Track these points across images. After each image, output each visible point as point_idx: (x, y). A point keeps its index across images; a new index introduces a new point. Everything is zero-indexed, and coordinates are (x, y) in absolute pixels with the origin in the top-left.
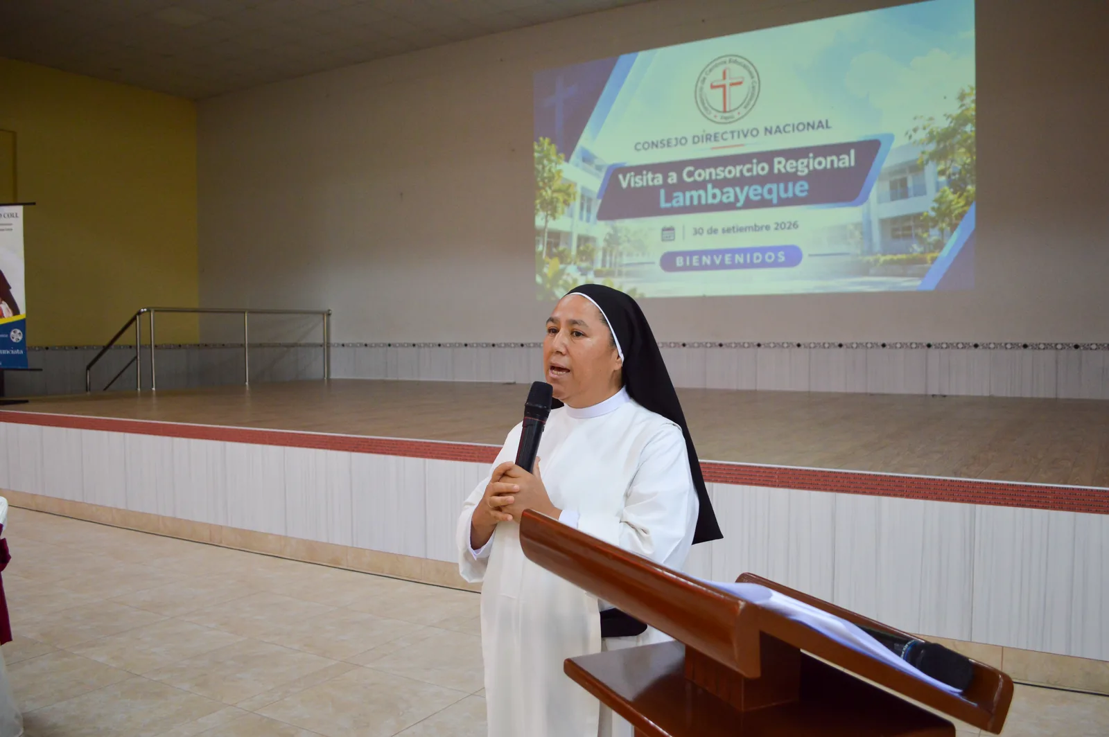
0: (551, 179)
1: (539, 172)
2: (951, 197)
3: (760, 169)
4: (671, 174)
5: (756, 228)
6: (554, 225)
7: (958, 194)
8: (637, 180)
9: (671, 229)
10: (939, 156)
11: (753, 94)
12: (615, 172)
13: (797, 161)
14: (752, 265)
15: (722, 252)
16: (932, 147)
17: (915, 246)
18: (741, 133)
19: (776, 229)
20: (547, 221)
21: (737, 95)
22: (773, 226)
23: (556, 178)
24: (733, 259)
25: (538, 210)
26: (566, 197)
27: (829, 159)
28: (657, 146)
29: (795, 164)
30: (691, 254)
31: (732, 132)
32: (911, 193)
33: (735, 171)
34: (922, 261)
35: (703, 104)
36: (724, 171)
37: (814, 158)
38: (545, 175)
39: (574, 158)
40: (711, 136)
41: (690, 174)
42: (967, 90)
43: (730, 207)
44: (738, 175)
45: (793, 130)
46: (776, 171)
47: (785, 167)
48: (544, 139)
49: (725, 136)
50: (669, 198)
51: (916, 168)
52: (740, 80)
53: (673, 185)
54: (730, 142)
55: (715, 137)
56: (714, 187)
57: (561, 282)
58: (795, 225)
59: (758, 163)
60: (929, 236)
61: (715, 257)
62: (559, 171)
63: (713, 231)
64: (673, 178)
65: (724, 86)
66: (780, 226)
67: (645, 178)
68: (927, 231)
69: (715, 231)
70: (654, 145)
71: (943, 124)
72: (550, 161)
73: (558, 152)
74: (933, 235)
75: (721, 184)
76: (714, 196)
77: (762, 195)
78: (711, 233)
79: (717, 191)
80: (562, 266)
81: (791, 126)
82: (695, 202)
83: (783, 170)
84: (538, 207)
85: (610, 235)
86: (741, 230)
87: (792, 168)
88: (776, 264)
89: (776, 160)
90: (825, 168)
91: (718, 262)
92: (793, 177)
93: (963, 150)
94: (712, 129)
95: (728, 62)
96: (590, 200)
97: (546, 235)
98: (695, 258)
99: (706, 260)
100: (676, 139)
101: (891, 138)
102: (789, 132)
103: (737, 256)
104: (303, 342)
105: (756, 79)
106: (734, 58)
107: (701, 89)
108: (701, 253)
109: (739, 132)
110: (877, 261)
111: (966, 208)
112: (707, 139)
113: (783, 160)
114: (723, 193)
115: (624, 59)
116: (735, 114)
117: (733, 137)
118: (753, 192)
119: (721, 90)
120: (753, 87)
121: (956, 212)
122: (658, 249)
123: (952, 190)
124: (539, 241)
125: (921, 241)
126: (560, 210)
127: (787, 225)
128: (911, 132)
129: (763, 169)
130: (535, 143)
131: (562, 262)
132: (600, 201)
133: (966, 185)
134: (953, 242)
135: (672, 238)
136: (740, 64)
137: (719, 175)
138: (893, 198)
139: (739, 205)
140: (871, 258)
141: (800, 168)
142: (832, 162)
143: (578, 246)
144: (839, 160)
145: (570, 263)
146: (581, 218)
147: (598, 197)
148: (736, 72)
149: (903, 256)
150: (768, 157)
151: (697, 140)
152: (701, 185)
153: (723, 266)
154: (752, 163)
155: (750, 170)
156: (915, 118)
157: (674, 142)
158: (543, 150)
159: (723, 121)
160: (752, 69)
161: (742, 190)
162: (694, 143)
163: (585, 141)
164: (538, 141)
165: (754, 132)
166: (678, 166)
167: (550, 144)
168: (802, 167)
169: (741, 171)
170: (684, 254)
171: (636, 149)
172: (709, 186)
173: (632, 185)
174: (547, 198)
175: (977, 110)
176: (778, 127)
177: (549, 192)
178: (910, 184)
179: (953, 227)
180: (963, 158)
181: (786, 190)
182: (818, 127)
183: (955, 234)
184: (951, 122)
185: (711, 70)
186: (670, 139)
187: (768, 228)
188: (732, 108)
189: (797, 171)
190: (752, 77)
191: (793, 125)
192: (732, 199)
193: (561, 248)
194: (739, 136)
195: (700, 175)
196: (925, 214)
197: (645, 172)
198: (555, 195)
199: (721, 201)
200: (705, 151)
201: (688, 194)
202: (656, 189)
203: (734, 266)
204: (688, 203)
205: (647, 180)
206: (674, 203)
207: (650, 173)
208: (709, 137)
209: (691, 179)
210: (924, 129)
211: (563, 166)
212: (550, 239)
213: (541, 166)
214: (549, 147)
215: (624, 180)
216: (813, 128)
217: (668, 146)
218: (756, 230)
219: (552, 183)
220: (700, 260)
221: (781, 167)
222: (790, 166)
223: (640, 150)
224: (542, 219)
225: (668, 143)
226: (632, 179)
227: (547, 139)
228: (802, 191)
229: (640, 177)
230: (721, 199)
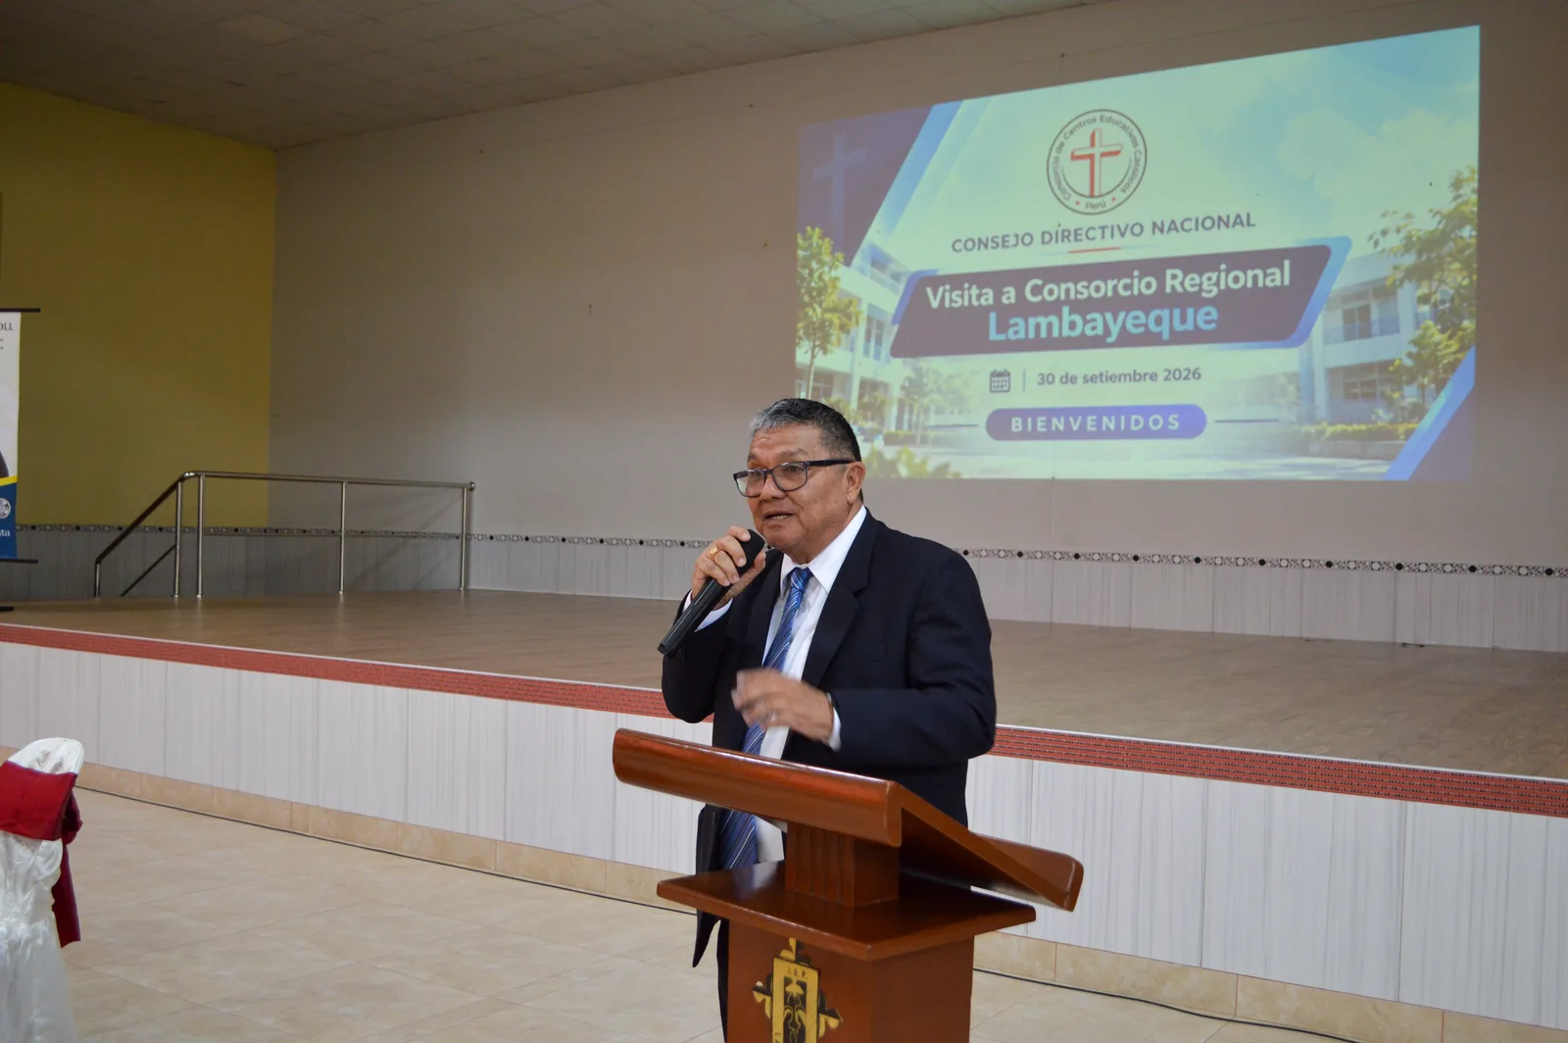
0: (822, 291)
1: (803, 279)
2: (1438, 337)
3: (1145, 286)
4: (1006, 289)
5: (1136, 377)
6: (824, 362)
7: (1448, 333)
8: (954, 297)
9: (1005, 374)
10: (1418, 273)
11: (1134, 174)
12: (921, 284)
13: (1201, 275)
14: (1128, 434)
15: (1084, 412)
16: (1409, 260)
17: (1381, 412)
18: (1116, 229)
19: (1166, 379)
20: (813, 356)
21: (1111, 172)
22: (1162, 375)
23: (830, 291)
24: (1099, 423)
25: (800, 338)
26: (845, 320)
27: (1250, 274)
28: (986, 246)
29: (1197, 280)
30: (1034, 413)
31: (1103, 228)
32: (1375, 328)
33: (1106, 288)
34: (1391, 435)
35: (1059, 182)
36: (1088, 287)
37: (1228, 272)
38: (813, 284)
39: (857, 260)
40: (1070, 233)
41: (1037, 291)
42: (1466, 174)
43: (1097, 342)
44: (1110, 293)
45: (1197, 229)
46: (1168, 290)
47: (1182, 284)
48: (813, 229)
49: (1091, 234)
50: (1003, 327)
51: (1384, 291)
52: (1118, 148)
53: (1010, 304)
54: (1098, 243)
55: (1076, 235)
56: (1072, 311)
58: (1196, 374)
59: (1141, 277)
60: (1403, 397)
61: (1071, 420)
62: (836, 279)
63: (1070, 379)
64: (1010, 296)
65: (1091, 157)
66: (1173, 375)
67: (966, 293)
68: (1400, 389)
69: (1073, 380)
70: (982, 243)
71: (1427, 224)
72: (821, 263)
73: (832, 252)
74: (1410, 395)
75: (1082, 307)
76: (1072, 326)
77: (1146, 325)
78: (1067, 382)
79: (1077, 318)
81: (1193, 223)
82: (1043, 334)
83: (1179, 289)
84: (801, 333)
85: (909, 379)
86: (1112, 378)
87: (1193, 286)
88: (1165, 434)
89: (1169, 273)
90: (1244, 287)
91: (1075, 428)
92: (1194, 300)
93: (1457, 266)
94: (1072, 222)
95: (1098, 120)
96: (881, 325)
97: (812, 376)
98: (1041, 420)
99: (1058, 424)
100: (1017, 236)
101: (1346, 243)
102: (1190, 230)
103: (1105, 419)
104: (429, 530)
105: (1141, 147)
106: (1108, 115)
107: (1057, 159)
108: (1050, 413)
109: (1113, 228)
110: (1321, 433)
111: (1460, 356)
112: (1063, 237)
113: (1179, 273)
114: (1086, 322)
115: (938, 110)
116: (1107, 199)
117: (1103, 237)
118: (1133, 321)
119: (1087, 162)
120: (1137, 161)
121: (1446, 361)
122: (982, 405)
123: (1439, 327)
124: (800, 385)
125: (1390, 403)
126: (833, 339)
127: (1184, 374)
128: (1378, 236)
129: (1148, 286)
130: (799, 236)
132: (896, 328)
133: (1461, 319)
134: (1439, 408)
135: (1006, 388)
136: (1117, 123)
137: (1081, 293)
138: (1349, 335)
139: (1110, 340)
140: (1312, 429)
141: (1205, 287)
142: (1255, 277)
143: (861, 396)
144: (1266, 276)
146: (866, 352)
147: (894, 322)
148: (1111, 135)
149: (1363, 427)
150: (1155, 267)
151: (1047, 238)
152: (1054, 308)
153: (1083, 434)
154: (1132, 277)
155: (1127, 287)
156: (1384, 215)
157: (1012, 240)
158: (811, 245)
159: (1090, 210)
160: (1136, 133)
161: (1115, 317)
162: (1043, 242)
163: (875, 235)
164: (804, 232)
165: (1135, 229)
166: (1018, 277)
167: (822, 237)
168: (1209, 284)
169: (1115, 288)
170: (1024, 413)
171: (955, 250)
172: (1066, 310)
173: (947, 305)
174: (815, 320)
175: (1481, 203)
176: (1173, 222)
177: (819, 310)
178: (1375, 315)
179: (1441, 385)
180: (1457, 278)
181: (1183, 321)
182: (1235, 223)
183: (1444, 395)
184: (1440, 222)
185: (1071, 132)
186: (1008, 236)
187: (1153, 377)
188: (1104, 191)
189: (1201, 290)
190: (1135, 145)
191: (1197, 220)
192: (1100, 331)
193: (835, 398)
194: (1112, 236)
195: (1051, 292)
196: (1397, 362)
197: (966, 286)
198: (828, 316)
199: (1083, 334)
200: (1059, 255)
201: (1032, 321)
202: (984, 311)
203: (1102, 434)
204: (1032, 335)
205: (970, 297)
206: (1011, 334)
207: (974, 287)
208: (1066, 234)
209: (1038, 299)
210: (1398, 231)
211: (841, 271)
212: (817, 385)
213: (807, 271)
214: (820, 242)
215: (935, 296)
216: (1227, 225)
217: (1003, 246)
218: (1135, 380)
219: (823, 298)
220: (1048, 423)
221: (1177, 283)
222: (1190, 283)
223: (960, 251)
224: (806, 352)
225: (1004, 241)
226: (947, 295)
227: (817, 230)
228: (1208, 322)
229: (959, 293)
230: (1083, 331)
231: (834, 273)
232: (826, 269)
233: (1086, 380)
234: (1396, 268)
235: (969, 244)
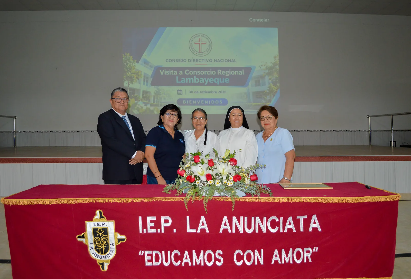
0: (131, 68)
1: (125, 66)
2: (273, 87)
3: (213, 73)
5: (212, 92)
6: (131, 86)
7: (275, 86)
9: (181, 91)
10: (269, 74)
11: (209, 49)
12: (158, 69)
13: (225, 71)
14: (211, 105)
15: (201, 99)
16: (267, 71)
17: (263, 101)
18: (206, 60)
19: (219, 93)
20: (129, 84)
21: (204, 48)
23: (133, 69)
24: (204, 102)
25: (125, 80)
26: (137, 76)
29: (225, 72)
30: (189, 99)
31: (203, 60)
32: (261, 84)
33: (204, 73)
35: (192, 49)
36: (200, 72)
37: (231, 71)
38: (128, 67)
39: (140, 62)
40: (195, 60)
41: (188, 72)
42: (276, 56)
43: (203, 84)
44: (205, 74)
45: (224, 62)
46: (218, 74)
47: (221, 73)
48: (127, 53)
49: (200, 61)
50: (180, 80)
51: (262, 77)
52: (205, 43)
53: (181, 75)
54: (202, 63)
55: (197, 60)
56: (196, 78)
57: (136, 108)
58: (225, 92)
59: (212, 71)
61: (198, 101)
63: (196, 92)
64: (181, 73)
65: (199, 44)
66: (220, 92)
67: (170, 72)
68: (266, 96)
69: (198, 92)
70: (173, 61)
71: (270, 65)
73: (133, 59)
74: (268, 98)
75: (199, 77)
76: (197, 80)
77: (214, 81)
78: (196, 93)
80: (136, 102)
81: (223, 60)
82: (190, 82)
83: (221, 74)
85: (156, 91)
86: (206, 92)
87: (224, 73)
88: (219, 104)
89: (218, 70)
91: (199, 103)
92: (224, 77)
93: (276, 73)
94: (196, 58)
95: (200, 36)
96: (147, 78)
98: (190, 101)
99: (195, 102)
101: (255, 67)
102: (222, 62)
103: (205, 101)
105: (211, 43)
106: (203, 35)
107: (191, 43)
108: (192, 100)
109: (205, 60)
110: (252, 105)
111: (277, 90)
112: (193, 61)
113: (221, 71)
114: (200, 80)
115: (161, 29)
117: (203, 61)
118: (211, 80)
120: (210, 46)
121: (274, 91)
122: (176, 97)
123: (273, 85)
125: (265, 99)
126: (135, 80)
127: (223, 92)
128: (261, 66)
129: (214, 73)
130: (123, 55)
131: (136, 100)
132: (152, 79)
133: (277, 83)
135: (181, 94)
136: (205, 37)
137: (198, 73)
138: (256, 85)
139: (206, 84)
140: (250, 104)
141: (226, 74)
142: (237, 73)
143: (143, 95)
144: (239, 73)
145: (140, 101)
146: (144, 84)
147: (151, 77)
148: (204, 40)
149: (260, 104)
150: (215, 69)
151: (190, 60)
152: (192, 76)
154: (210, 71)
155: (209, 73)
156: (262, 62)
157: (181, 61)
158: (126, 57)
159: (199, 55)
160: (209, 40)
161: (207, 79)
162: (189, 62)
163: (145, 56)
164: (125, 54)
165: (210, 60)
166: (183, 69)
167: (130, 55)
168: (227, 73)
169: (206, 73)
170: (186, 100)
171: (166, 61)
172: (195, 77)
173: (165, 74)
174: (129, 75)
175: (279, 61)
176: (218, 60)
177: (130, 74)
178: (261, 82)
179: (274, 96)
180: (276, 75)
181: (222, 81)
182: (232, 61)
183: (275, 98)
184: (272, 64)
185: (194, 38)
186: (180, 59)
187: (216, 92)
188: (203, 52)
189: (225, 74)
190: (209, 42)
191: (224, 60)
192: (203, 82)
193: (135, 95)
194: (205, 61)
195: (191, 73)
196: (266, 91)
197: (170, 70)
198: (133, 75)
199: (199, 82)
200: (193, 65)
201: (187, 79)
202: (175, 76)
203: (204, 104)
204: (187, 82)
205: (171, 72)
206: (182, 81)
207: (172, 70)
208: (194, 60)
209: (188, 74)
210: (265, 66)
211: (136, 64)
212: (130, 91)
213: (126, 64)
214: (129, 57)
215: (162, 72)
216: (230, 61)
217: (179, 62)
218: (212, 93)
219: (131, 70)
220: (192, 102)
221: (220, 73)
222: (223, 73)
223: (168, 62)
224: (127, 83)
225: (179, 61)
226: (165, 72)
227: (128, 54)
228: (228, 81)
229: (168, 71)
230: (199, 81)
231: (134, 65)
232: (131, 63)
233: (201, 92)
234: (264, 73)
235: (170, 61)
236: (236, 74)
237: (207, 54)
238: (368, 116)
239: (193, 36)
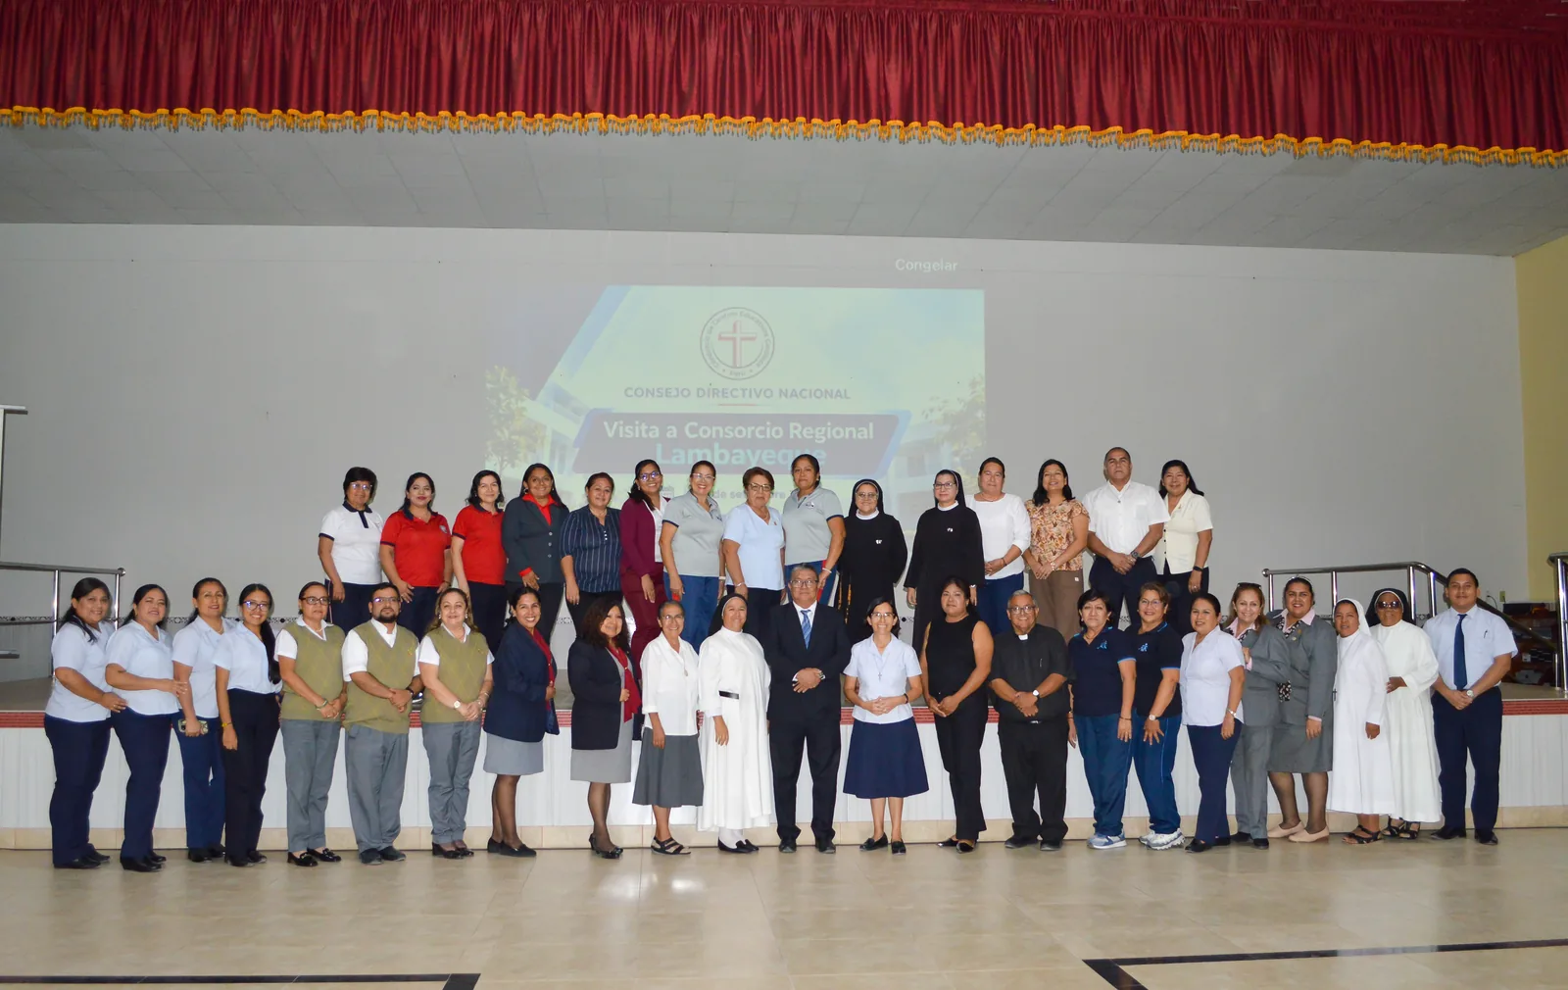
0: (510, 417)
1: (491, 407)
3: (774, 432)
4: (669, 427)
6: (512, 473)
8: (627, 430)
10: (952, 437)
11: (765, 355)
12: (597, 419)
13: (814, 428)
16: (947, 428)
18: (753, 392)
21: (748, 352)
23: (517, 417)
25: (489, 454)
26: (530, 442)
27: (848, 430)
28: (653, 394)
29: (812, 431)
31: (744, 390)
32: (927, 470)
33: (747, 432)
35: (709, 355)
36: (733, 431)
37: (832, 427)
38: (501, 411)
39: (542, 393)
40: (719, 391)
41: (693, 430)
42: (978, 379)
44: (749, 436)
45: (811, 397)
46: (792, 437)
47: (801, 433)
48: (501, 367)
49: (735, 393)
50: (667, 455)
51: (932, 447)
52: (753, 336)
53: (673, 439)
54: (740, 400)
55: (724, 393)
56: (720, 447)
59: (772, 426)
62: (522, 409)
64: (672, 432)
65: (734, 339)
67: (637, 428)
70: (649, 392)
71: (956, 407)
72: (509, 395)
73: (519, 388)
75: (730, 444)
76: (722, 457)
77: (776, 460)
79: (726, 452)
81: (808, 392)
83: (800, 437)
84: (490, 449)
87: (809, 434)
89: (792, 425)
90: (844, 437)
92: (810, 444)
93: (974, 434)
94: (721, 383)
95: (738, 313)
96: (563, 448)
100: (677, 389)
101: (908, 415)
102: (805, 398)
105: (770, 337)
106: (747, 312)
107: (708, 338)
109: (750, 390)
112: (713, 393)
113: (799, 425)
114: (732, 455)
115: (612, 290)
116: (746, 370)
117: (744, 396)
118: (767, 456)
119: (730, 343)
120: (768, 346)
126: (521, 455)
129: (777, 432)
130: (488, 371)
132: (577, 450)
136: (753, 318)
137: (728, 434)
141: (817, 436)
142: (851, 433)
144: (858, 432)
150: (784, 420)
151: (701, 392)
152: (708, 443)
154: (765, 426)
155: (763, 433)
156: (931, 399)
157: (674, 393)
158: (498, 380)
159: (733, 377)
160: (766, 326)
161: (754, 453)
162: (698, 396)
163: (557, 377)
164: (493, 368)
165: (768, 393)
166: (680, 419)
167: (509, 375)
168: (819, 435)
169: (753, 432)
171: (627, 396)
172: (716, 445)
173: (621, 435)
174: (503, 440)
175: (987, 397)
176: (794, 391)
177: (506, 432)
178: (926, 462)
180: (974, 441)
182: (836, 395)
184: (964, 406)
185: (718, 321)
186: (670, 388)
188: (743, 364)
189: (814, 438)
190: (766, 335)
191: (811, 391)
192: (742, 461)
194: (750, 396)
195: (705, 432)
197: (637, 422)
198: (515, 438)
199: (729, 463)
200: (711, 406)
201: (691, 452)
205: (640, 432)
206: (673, 459)
207: (643, 424)
208: (716, 391)
209: (695, 435)
210: (940, 410)
211: (527, 403)
213: (495, 401)
214: (507, 378)
215: (611, 427)
216: (831, 396)
217: (667, 396)
219: (510, 422)
221: (797, 432)
223: (631, 396)
225: (666, 392)
226: (621, 428)
227: (504, 369)
229: (631, 427)
230: (730, 460)
231: (520, 404)
233: (733, 495)
234: (939, 432)
235: (639, 392)
236: (847, 436)
237: (759, 373)
238: (1266, 570)
239: (715, 315)
